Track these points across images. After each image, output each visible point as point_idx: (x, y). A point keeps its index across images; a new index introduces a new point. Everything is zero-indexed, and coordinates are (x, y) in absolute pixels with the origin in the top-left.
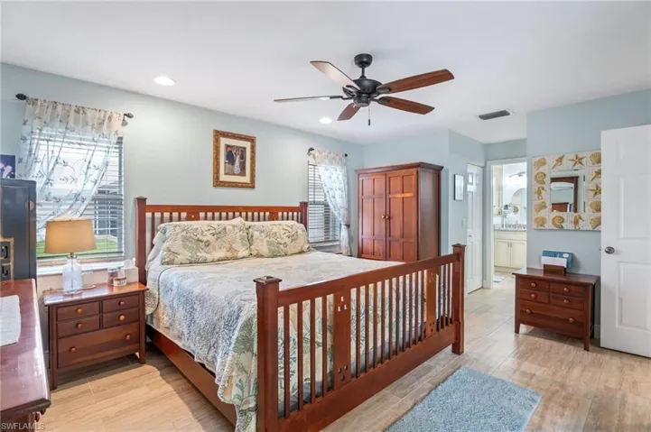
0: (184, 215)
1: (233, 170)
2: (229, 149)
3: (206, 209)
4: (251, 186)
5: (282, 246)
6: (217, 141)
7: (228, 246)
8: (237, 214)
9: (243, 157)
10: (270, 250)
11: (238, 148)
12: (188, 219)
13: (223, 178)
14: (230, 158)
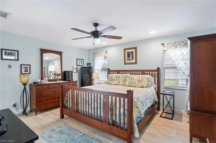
0: (116, 72)
1: (129, 59)
2: (128, 53)
3: (121, 71)
4: (136, 63)
5: (133, 84)
6: (125, 52)
7: (119, 81)
8: (128, 72)
9: (133, 54)
10: (129, 84)
11: (131, 52)
12: (117, 73)
13: (127, 62)
14: (129, 56)
